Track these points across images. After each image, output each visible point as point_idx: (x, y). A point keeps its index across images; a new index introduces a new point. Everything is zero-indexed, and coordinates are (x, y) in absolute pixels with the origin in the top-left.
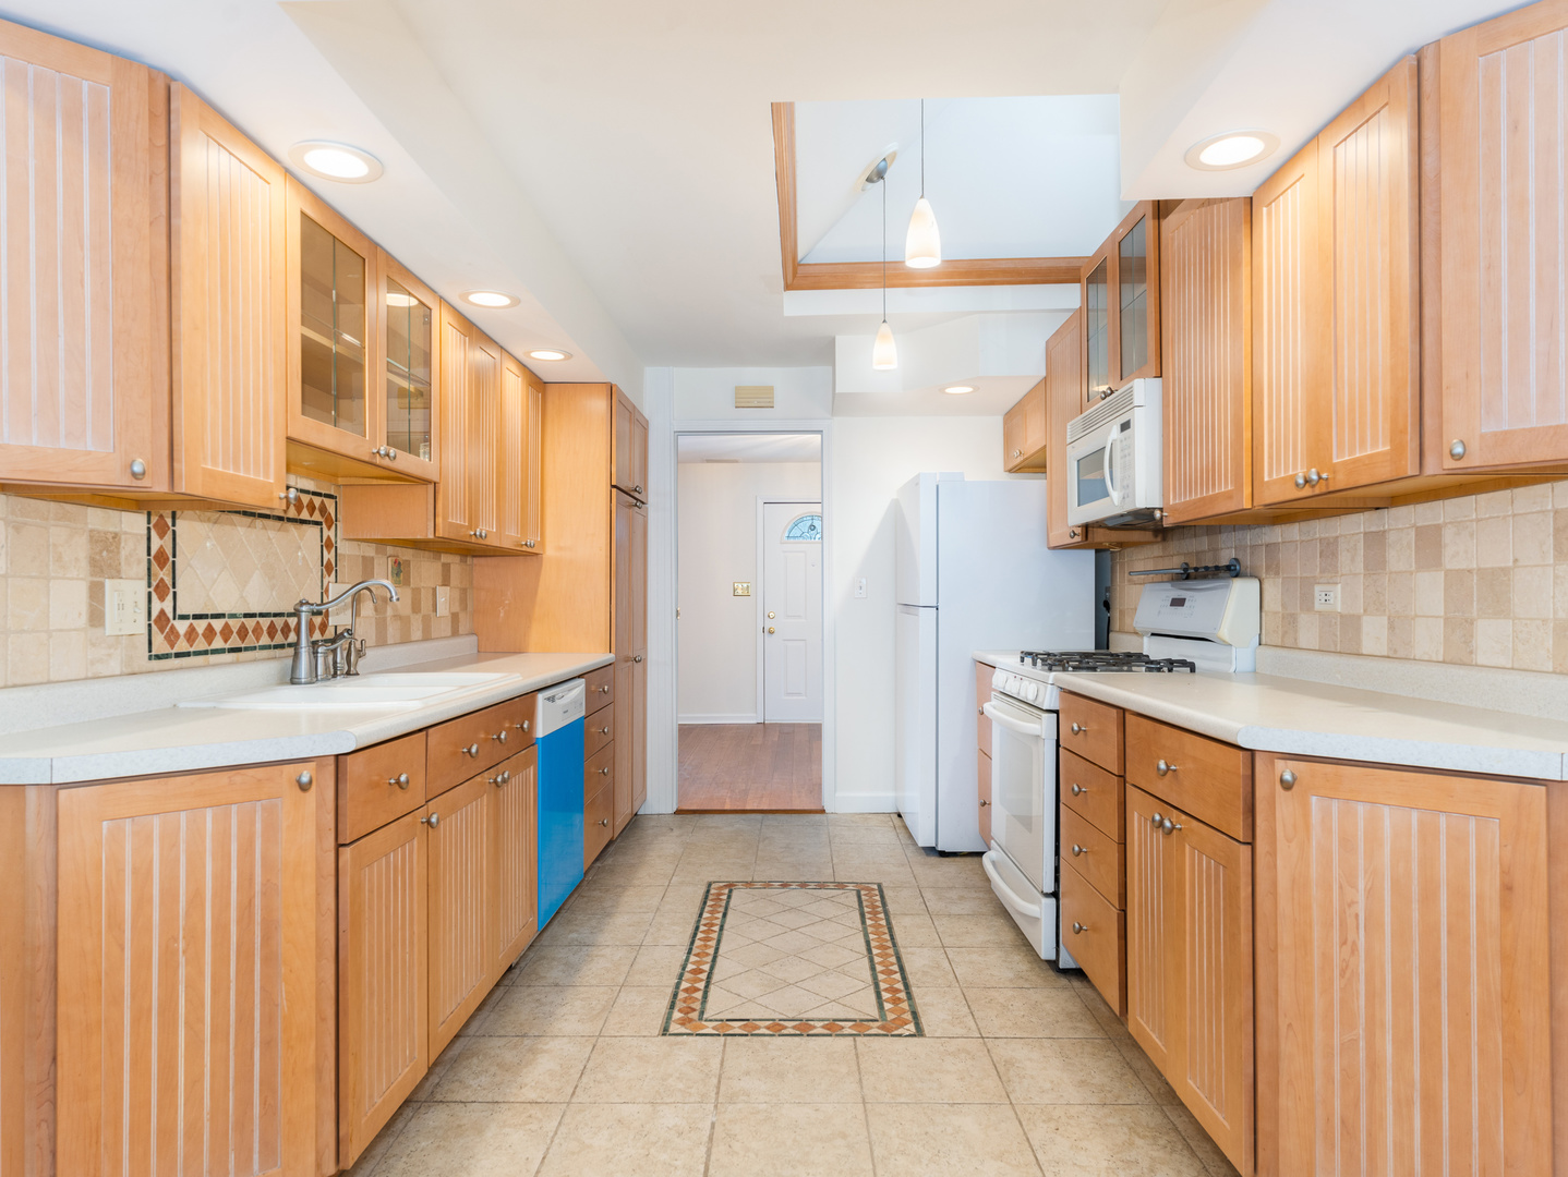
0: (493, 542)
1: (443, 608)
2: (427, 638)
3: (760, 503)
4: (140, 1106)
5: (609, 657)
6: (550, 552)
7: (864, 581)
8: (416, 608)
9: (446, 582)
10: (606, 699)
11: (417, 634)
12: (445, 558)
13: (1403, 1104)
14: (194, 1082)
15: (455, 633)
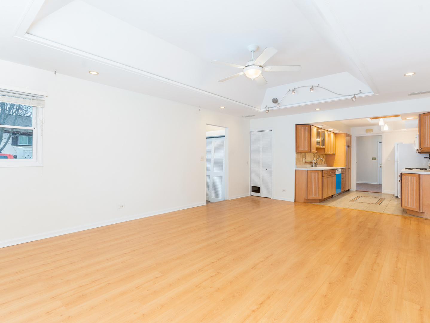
0: (330, 154)
1: (323, 161)
2: (322, 164)
3: (378, 143)
4: (312, 190)
5: (345, 167)
6: (336, 155)
7: (389, 158)
8: (321, 161)
9: (323, 158)
10: (344, 172)
11: (321, 164)
12: (323, 155)
13: (410, 199)
14: (314, 189)
15: (324, 164)
